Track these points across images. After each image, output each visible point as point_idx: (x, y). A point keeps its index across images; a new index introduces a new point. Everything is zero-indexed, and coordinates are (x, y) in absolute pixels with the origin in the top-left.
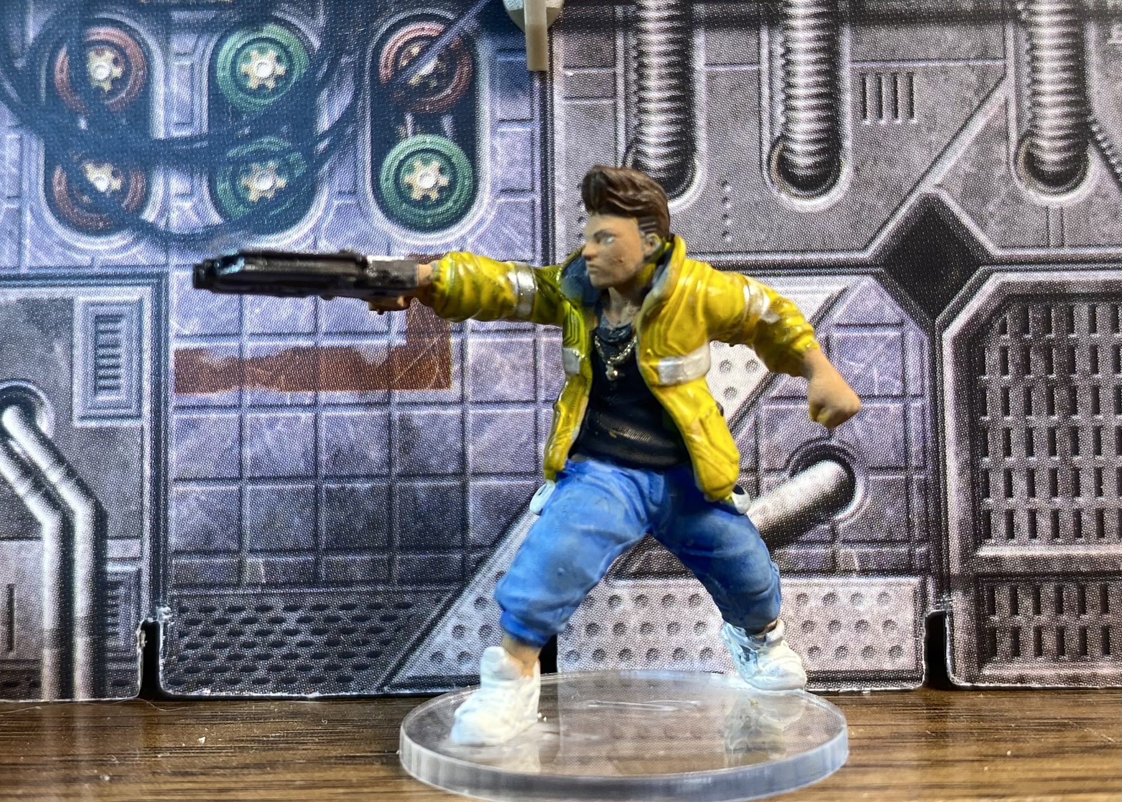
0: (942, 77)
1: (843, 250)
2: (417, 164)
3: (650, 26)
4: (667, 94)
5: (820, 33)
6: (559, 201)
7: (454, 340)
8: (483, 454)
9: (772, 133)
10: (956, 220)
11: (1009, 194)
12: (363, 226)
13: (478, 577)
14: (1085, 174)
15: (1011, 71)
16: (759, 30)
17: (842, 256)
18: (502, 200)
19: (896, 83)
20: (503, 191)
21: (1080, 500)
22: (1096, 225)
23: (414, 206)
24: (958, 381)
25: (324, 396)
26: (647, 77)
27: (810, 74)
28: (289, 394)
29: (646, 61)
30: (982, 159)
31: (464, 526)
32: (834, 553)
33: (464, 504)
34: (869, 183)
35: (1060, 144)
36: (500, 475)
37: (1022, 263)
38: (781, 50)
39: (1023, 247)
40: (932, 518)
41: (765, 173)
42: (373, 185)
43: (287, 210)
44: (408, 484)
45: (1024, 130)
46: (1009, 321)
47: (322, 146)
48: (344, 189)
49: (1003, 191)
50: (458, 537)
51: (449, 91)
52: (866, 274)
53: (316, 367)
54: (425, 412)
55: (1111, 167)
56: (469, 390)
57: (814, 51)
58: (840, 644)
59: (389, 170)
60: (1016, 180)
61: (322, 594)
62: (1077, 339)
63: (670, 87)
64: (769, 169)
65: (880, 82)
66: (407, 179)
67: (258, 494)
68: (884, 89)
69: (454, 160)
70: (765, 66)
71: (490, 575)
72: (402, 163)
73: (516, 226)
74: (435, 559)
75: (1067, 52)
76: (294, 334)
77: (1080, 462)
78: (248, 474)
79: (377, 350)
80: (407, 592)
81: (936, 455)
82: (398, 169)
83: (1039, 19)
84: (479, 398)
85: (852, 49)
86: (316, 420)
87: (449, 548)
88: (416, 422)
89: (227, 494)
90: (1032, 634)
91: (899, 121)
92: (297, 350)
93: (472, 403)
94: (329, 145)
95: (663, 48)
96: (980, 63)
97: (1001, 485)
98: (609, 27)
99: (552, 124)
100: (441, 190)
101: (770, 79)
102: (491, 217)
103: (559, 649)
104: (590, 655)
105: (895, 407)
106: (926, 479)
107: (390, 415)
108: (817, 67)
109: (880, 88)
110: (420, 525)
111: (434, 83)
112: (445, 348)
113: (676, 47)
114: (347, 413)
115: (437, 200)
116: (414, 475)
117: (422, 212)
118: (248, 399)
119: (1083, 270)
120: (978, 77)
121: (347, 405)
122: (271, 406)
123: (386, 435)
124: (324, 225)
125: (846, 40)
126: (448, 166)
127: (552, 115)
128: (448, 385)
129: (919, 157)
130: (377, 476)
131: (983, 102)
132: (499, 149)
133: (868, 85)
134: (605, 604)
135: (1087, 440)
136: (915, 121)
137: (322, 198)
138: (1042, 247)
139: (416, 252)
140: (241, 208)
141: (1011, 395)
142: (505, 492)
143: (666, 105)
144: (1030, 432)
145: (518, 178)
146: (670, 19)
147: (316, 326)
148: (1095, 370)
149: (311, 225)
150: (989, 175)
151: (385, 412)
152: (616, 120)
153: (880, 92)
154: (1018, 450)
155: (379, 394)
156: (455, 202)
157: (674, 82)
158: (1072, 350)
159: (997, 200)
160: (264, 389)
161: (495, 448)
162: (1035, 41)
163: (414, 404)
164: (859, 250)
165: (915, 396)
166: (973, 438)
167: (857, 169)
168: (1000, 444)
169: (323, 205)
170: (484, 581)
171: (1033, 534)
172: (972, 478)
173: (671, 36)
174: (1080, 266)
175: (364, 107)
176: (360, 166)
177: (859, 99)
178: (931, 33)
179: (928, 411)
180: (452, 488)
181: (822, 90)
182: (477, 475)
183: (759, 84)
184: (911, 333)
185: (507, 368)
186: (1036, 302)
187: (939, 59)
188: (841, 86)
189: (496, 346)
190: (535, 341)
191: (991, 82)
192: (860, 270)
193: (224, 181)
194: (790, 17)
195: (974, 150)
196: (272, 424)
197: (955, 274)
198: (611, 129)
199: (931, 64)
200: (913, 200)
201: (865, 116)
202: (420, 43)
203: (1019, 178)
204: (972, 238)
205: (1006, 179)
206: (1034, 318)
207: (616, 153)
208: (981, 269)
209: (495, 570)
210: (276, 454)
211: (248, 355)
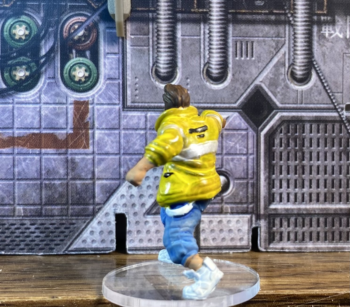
0: (263, 44)
1: (228, 103)
2: (77, 68)
3: (161, 21)
4: (168, 46)
5: (221, 26)
6: (128, 83)
7: (90, 131)
8: (101, 172)
9: (204, 61)
10: (267, 94)
11: (285, 85)
12: (57, 90)
13: (99, 214)
14: (310, 79)
15: (287, 42)
16: (200, 24)
17: (227, 105)
18: (108, 82)
19: (247, 45)
20: (109, 79)
21: (304, 190)
22: (314, 96)
23: (76, 83)
24: (265, 150)
25: (43, 151)
26: (160, 39)
27: (218, 41)
28: (31, 149)
29: (160, 33)
30: (276, 73)
31: (94, 197)
32: (222, 207)
33: (94, 189)
34: (237, 80)
35: (302, 68)
36: (107, 179)
37: (288, 109)
38: (207, 32)
39: (289, 104)
40: (255, 195)
41: (202, 75)
42: (61, 75)
43: (29, 83)
44: (74, 182)
45: (291, 63)
46: (283, 129)
47: (42, 61)
48: (50, 76)
49: (283, 84)
50: (92, 201)
51: (89, 42)
52: (236, 112)
53: (40, 140)
54: (80, 157)
55: (319, 77)
56: (96, 150)
57: (219, 32)
58: (223, 237)
59: (67, 70)
60: (287, 80)
61: (43, 219)
62: (305, 136)
63: (169, 43)
64: (203, 74)
65: (242, 44)
66: (73, 73)
67: (20, 185)
68: (243, 47)
69: (90, 67)
70: (202, 37)
71: (103, 214)
72: (71, 67)
73: (113, 91)
74: (83, 208)
75: (306, 36)
76: (33, 128)
77: (305, 177)
78: (16, 178)
79: (62, 134)
80: (74, 219)
81: (257, 174)
82: (70, 70)
83: (297, 24)
84: (100, 152)
85: (233, 32)
86: (41, 159)
87: (88, 204)
88: (77, 160)
89: (9, 185)
90: (286, 234)
91: (248, 59)
92: (33, 134)
93: (97, 154)
94: (45, 60)
95: (166, 29)
96: (276, 39)
97: (278, 184)
98: (147, 20)
99: (126, 55)
100: (86, 78)
101: (204, 42)
102: (104, 88)
103: (127, 239)
104: (138, 241)
105: (244, 158)
106: (253, 182)
107: (67, 157)
108: (221, 38)
109: (242, 46)
110: (78, 196)
111: (83, 39)
112: (87, 135)
113: (171, 29)
114: (52, 157)
115: (84, 81)
116: (76, 179)
117: (79, 85)
118: (16, 151)
119: (308, 112)
120: (276, 44)
121: (52, 154)
122: (25, 154)
123: (66, 165)
124: (44, 89)
125: (231, 28)
126: (88, 69)
127: (126, 52)
128: (88, 147)
129: (254, 71)
130: (63, 179)
131: (277, 52)
132: (107, 63)
133: (238, 45)
134: (143, 224)
135: (307, 170)
136: (253, 59)
137: (42, 80)
138: (295, 104)
139: (77, 100)
140: (13, 82)
141: (283, 154)
142: (109, 185)
143: (167, 50)
144: (288, 167)
145: (114, 74)
146: (169, 18)
147: (40, 125)
148: (311, 146)
149: (38, 89)
150: (278, 78)
151: (66, 156)
152: (149, 54)
153: (242, 48)
154: (284, 172)
155: (63, 150)
156: (91, 82)
157: (170, 41)
158: (303, 139)
159: (281, 87)
160: (22, 148)
161: (105, 170)
162: (296, 32)
163: (76, 154)
164: (233, 103)
165: (251, 154)
166: (269, 168)
167: (233, 75)
168: (279, 171)
169: (43, 82)
170: (101, 216)
171: (288, 201)
172: (269, 182)
173: (169, 25)
174: (307, 111)
175: (57, 47)
176: (56, 68)
177: (235, 50)
178: (260, 27)
179: (255, 159)
180: (89, 183)
181: (222, 46)
182: (99, 179)
183: (200, 43)
184: (250, 133)
185: (110, 142)
186: (292, 122)
187: (263, 37)
188: (228, 45)
189: (106, 134)
190: (119, 133)
191: (280, 46)
192: (234, 110)
193: (7, 72)
194: (212, 20)
195: (274, 69)
196: (25, 160)
197: (266, 112)
198: (147, 58)
199: (260, 39)
200: (252, 86)
201: (236, 56)
202: (78, 24)
203: (288, 80)
204: (272, 100)
205: (284, 80)
206: (291, 128)
207: (149, 66)
208: (274, 111)
209: (105, 212)
210: (26, 171)
211: (16, 135)
